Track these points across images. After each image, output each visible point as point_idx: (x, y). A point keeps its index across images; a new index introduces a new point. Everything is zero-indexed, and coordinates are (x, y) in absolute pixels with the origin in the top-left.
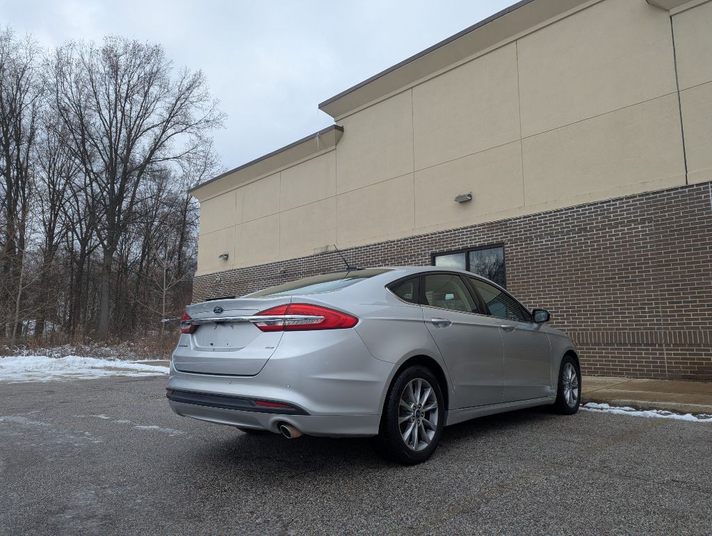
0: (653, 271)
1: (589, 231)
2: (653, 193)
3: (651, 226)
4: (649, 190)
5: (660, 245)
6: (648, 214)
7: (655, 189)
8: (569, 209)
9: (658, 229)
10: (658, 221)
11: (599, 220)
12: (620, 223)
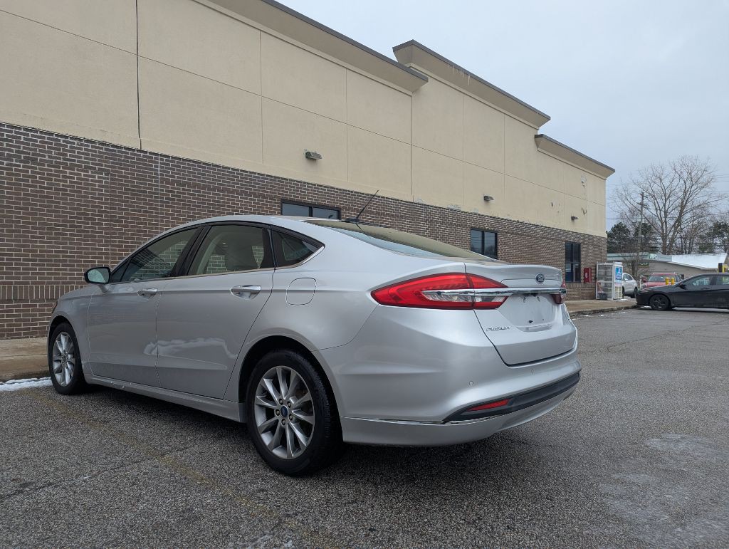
0: (106, 225)
1: (39, 164)
2: (113, 146)
3: (108, 179)
4: (108, 141)
5: (115, 200)
6: (106, 166)
7: (116, 143)
8: (16, 128)
9: (114, 183)
10: (115, 175)
11: (53, 155)
12: (77, 166)
